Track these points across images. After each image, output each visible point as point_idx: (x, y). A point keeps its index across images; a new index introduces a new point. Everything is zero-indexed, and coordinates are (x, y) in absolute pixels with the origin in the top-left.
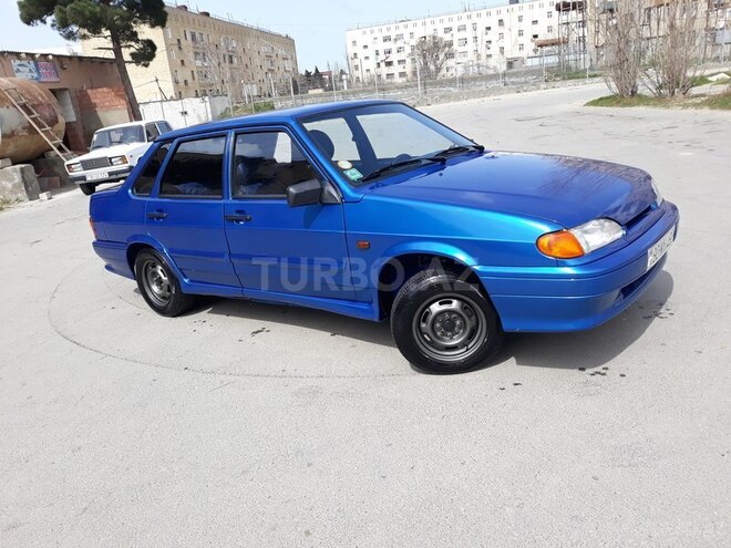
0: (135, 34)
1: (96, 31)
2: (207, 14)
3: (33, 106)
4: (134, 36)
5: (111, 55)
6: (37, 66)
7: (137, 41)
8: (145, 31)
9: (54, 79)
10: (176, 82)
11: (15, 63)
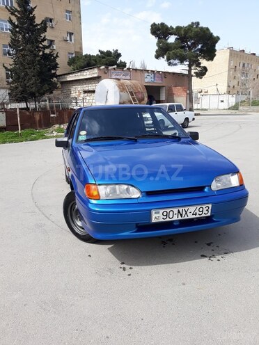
0: (200, 63)
1: (182, 62)
2: (254, 54)
3: (135, 93)
4: (199, 64)
5: (186, 72)
6: (154, 76)
7: (200, 67)
8: (204, 63)
9: (160, 82)
10: (229, 86)
11: (146, 74)
